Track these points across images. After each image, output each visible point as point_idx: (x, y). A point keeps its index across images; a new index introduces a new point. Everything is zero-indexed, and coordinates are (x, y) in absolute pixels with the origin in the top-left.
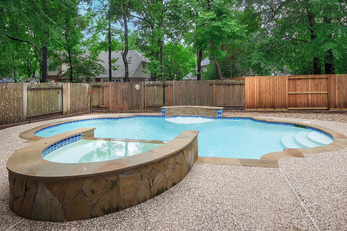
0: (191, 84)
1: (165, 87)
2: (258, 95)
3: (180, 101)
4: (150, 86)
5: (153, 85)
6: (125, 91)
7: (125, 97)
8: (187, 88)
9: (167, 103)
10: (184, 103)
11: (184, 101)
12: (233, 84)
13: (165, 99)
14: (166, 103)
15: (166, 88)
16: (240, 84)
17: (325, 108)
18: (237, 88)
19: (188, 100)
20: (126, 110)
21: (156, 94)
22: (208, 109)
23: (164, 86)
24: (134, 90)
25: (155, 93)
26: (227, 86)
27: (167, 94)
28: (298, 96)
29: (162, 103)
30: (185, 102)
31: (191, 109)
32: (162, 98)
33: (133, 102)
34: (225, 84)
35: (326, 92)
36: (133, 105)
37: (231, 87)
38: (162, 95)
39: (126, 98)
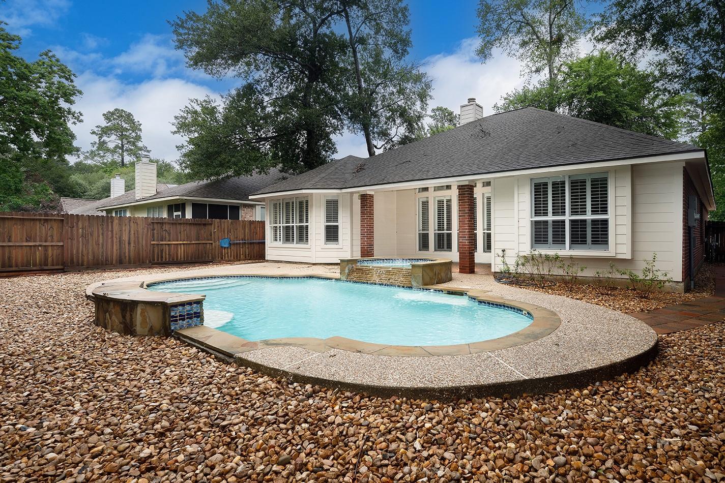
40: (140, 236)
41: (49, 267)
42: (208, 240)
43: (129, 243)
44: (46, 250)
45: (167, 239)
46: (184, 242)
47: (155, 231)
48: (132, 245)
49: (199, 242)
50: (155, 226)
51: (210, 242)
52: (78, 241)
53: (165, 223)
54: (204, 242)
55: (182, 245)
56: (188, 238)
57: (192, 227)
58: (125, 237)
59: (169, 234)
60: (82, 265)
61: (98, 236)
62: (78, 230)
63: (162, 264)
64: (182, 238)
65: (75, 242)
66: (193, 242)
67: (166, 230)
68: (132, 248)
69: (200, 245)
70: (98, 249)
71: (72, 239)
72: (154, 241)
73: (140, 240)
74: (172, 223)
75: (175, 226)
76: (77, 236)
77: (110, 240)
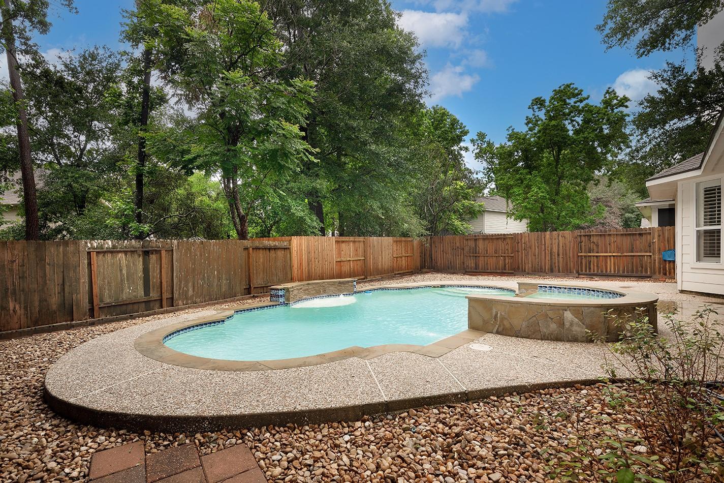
0: (212, 249)
1: (151, 256)
2: (306, 264)
3: (190, 284)
4: (105, 252)
5: (113, 251)
6: (11, 270)
7: (10, 287)
8: (205, 255)
9: (155, 292)
10: (198, 287)
11: (198, 283)
12: (275, 249)
13: (151, 283)
14: (154, 290)
15: (153, 258)
16: (284, 249)
17: (363, 277)
18: (280, 253)
19: (206, 279)
20: (17, 326)
21: (124, 272)
22: (340, 283)
23: (146, 253)
24: (48, 264)
25: (121, 270)
26: (268, 251)
27: (154, 270)
28: (342, 264)
29: (143, 293)
30: (199, 285)
31: (314, 286)
32: (141, 283)
33: (46, 300)
34: (265, 249)
35: (363, 258)
36: (48, 309)
37: (272, 252)
38: (140, 274)
39: (14, 290)
40: (568, 249)
41: (507, 271)
42: (646, 252)
43: (558, 255)
44: (505, 260)
45: (595, 251)
46: (614, 254)
47: (583, 244)
48: (561, 256)
49: (632, 254)
50: (583, 238)
51: (648, 254)
52: (522, 253)
53: (593, 235)
54: (639, 254)
55: (612, 257)
56: (619, 249)
57: (624, 238)
58: (555, 250)
59: (597, 246)
60: (525, 271)
61: (535, 249)
62: (522, 245)
63: (590, 275)
64: (612, 249)
65: (520, 253)
66: (625, 254)
67: (593, 242)
68: (561, 260)
69: (634, 257)
70: (536, 259)
71: (518, 252)
72: (581, 252)
73: (568, 252)
74: (601, 235)
75: (603, 237)
76: (522, 249)
77: (543, 252)
